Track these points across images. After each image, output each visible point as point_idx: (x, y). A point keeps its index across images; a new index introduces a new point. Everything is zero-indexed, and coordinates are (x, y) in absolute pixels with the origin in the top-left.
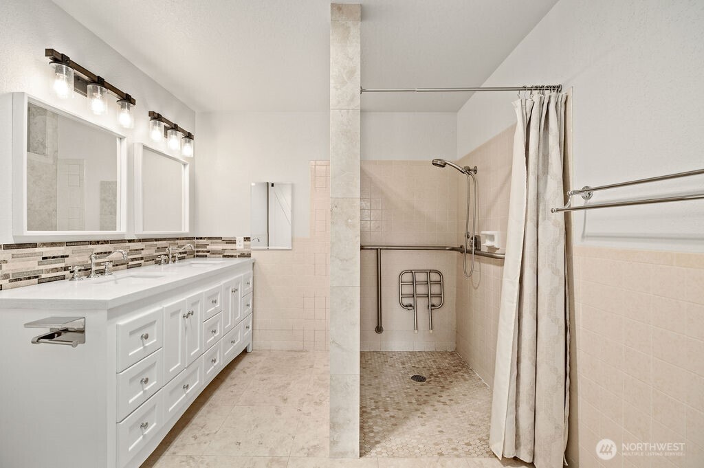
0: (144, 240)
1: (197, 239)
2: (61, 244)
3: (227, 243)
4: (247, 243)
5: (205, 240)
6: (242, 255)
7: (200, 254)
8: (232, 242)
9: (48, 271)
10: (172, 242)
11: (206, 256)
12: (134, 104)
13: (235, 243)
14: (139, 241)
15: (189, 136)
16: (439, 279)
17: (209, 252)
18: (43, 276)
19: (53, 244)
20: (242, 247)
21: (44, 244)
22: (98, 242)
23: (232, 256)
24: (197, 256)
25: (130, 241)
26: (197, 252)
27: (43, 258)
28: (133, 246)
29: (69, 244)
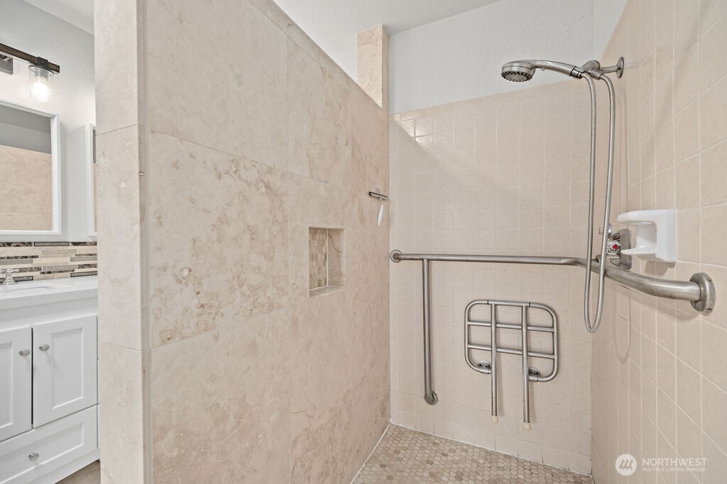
16: (550, 324)
28: (80, 249)
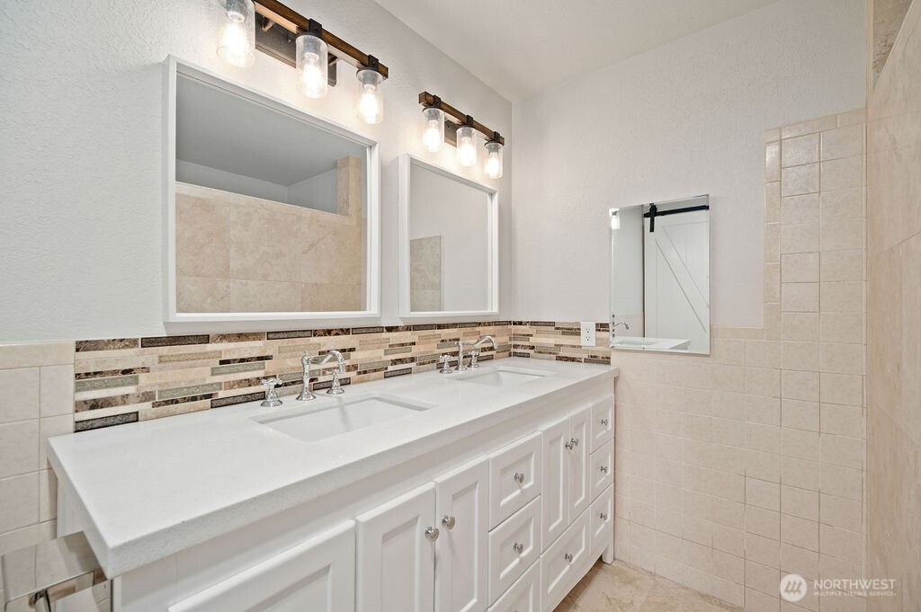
0: (416, 328)
1: (515, 324)
2: (255, 336)
3: (563, 334)
4: (603, 335)
5: (527, 327)
6: (593, 359)
7: (519, 350)
8: (574, 331)
9: (231, 386)
10: (469, 329)
11: (528, 356)
12: (386, 76)
13: (579, 334)
14: (408, 328)
15: (495, 139)
17: (533, 348)
18: (222, 394)
19: (241, 337)
20: (592, 343)
21: (224, 337)
22: (329, 332)
23: (573, 360)
24: (515, 354)
25: (390, 329)
26: (515, 346)
27: (222, 362)
28: (395, 337)
29: (272, 335)
